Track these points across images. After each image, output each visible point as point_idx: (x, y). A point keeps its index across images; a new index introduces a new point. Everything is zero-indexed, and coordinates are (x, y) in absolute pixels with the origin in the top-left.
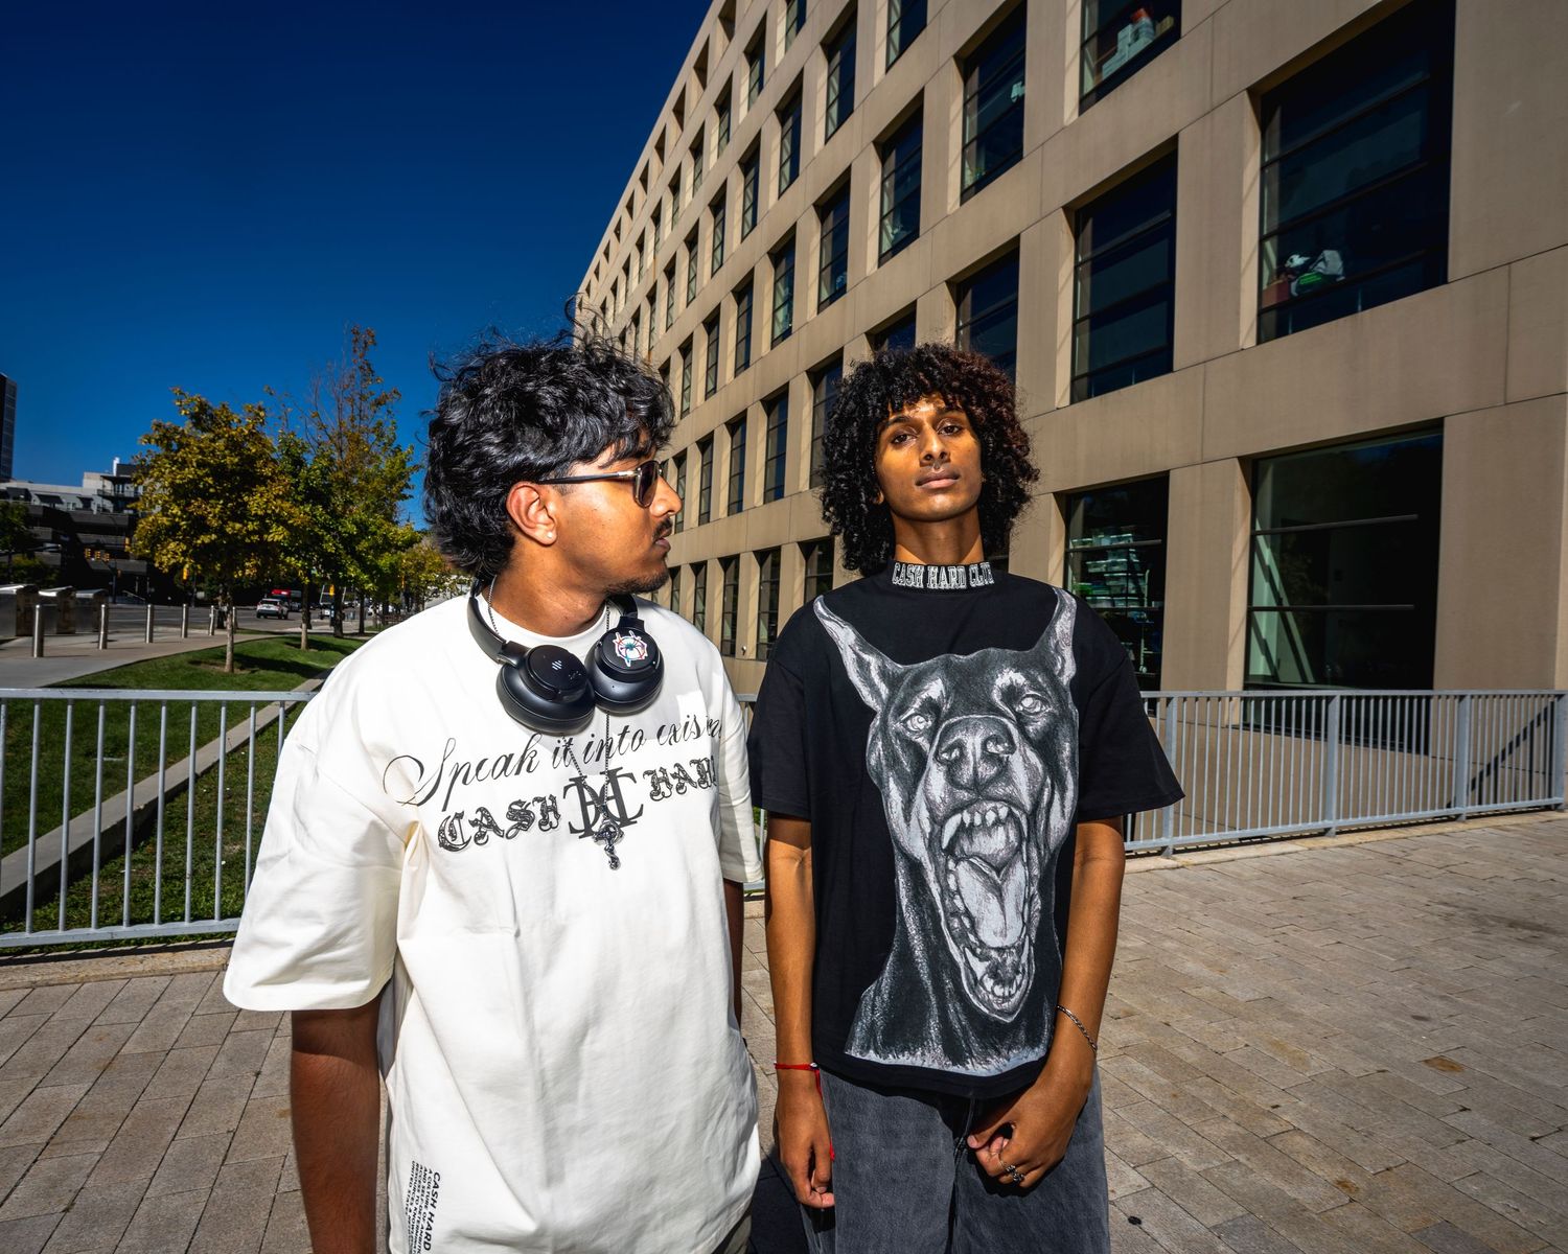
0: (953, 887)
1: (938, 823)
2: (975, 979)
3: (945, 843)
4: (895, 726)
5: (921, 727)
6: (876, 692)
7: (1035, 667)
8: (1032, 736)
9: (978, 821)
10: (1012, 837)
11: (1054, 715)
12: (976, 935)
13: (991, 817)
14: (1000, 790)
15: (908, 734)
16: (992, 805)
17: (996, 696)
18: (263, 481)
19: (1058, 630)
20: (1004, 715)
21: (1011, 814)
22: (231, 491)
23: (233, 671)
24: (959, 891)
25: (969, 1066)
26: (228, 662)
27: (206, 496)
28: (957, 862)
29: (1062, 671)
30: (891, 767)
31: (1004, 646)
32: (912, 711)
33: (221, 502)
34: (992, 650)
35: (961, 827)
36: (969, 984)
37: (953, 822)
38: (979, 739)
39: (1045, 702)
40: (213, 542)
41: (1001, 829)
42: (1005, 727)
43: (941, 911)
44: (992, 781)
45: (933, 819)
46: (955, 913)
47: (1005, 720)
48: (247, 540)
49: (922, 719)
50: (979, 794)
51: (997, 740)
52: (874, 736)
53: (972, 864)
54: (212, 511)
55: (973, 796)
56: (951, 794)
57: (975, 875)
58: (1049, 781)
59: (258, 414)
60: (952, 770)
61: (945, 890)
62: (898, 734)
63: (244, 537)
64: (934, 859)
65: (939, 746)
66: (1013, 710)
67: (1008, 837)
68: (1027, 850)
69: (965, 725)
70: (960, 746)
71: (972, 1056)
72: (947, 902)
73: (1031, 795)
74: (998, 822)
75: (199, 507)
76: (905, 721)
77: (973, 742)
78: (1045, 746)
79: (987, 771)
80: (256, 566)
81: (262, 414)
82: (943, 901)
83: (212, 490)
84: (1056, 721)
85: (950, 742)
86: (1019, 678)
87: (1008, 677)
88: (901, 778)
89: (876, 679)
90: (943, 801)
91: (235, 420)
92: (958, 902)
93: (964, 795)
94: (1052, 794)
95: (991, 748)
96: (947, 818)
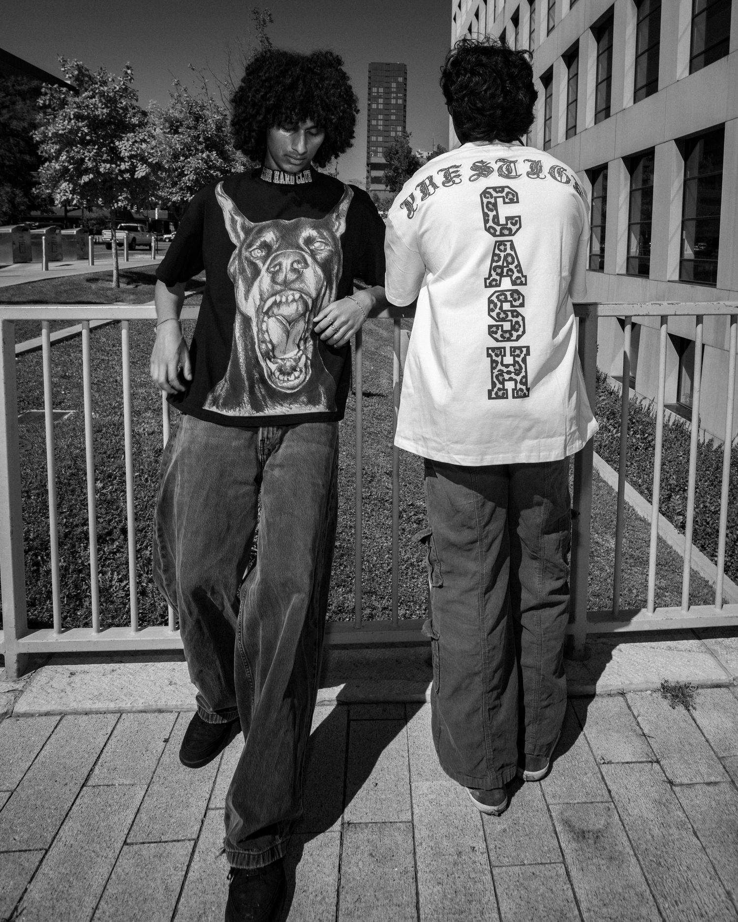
0: (264, 328)
1: (263, 300)
2: (271, 372)
3: (265, 310)
4: (245, 254)
5: (259, 255)
6: (238, 236)
7: (323, 228)
8: (319, 260)
9: (284, 300)
10: (300, 309)
11: (332, 251)
12: (273, 353)
13: (291, 298)
14: (297, 285)
15: (252, 258)
16: (292, 292)
17: (301, 242)
18: (132, 128)
19: (340, 208)
20: (303, 250)
21: (301, 297)
22: (104, 137)
23: (118, 286)
24: (267, 331)
25: (266, 411)
26: (114, 278)
27: (84, 143)
28: (269, 317)
29: (337, 230)
30: (241, 273)
31: (309, 217)
32: (255, 247)
33: (96, 147)
34: (303, 218)
35: (275, 303)
36: (268, 375)
37: (271, 300)
38: (290, 261)
39: (326, 244)
40: (90, 180)
41: (295, 304)
42: (303, 257)
43: (256, 340)
44: (293, 281)
45: (261, 299)
46: (264, 342)
47: (304, 253)
48: (120, 178)
49: (259, 251)
50: (286, 287)
51: (298, 262)
52: (234, 259)
53: (277, 319)
54: (88, 154)
55: (283, 288)
56: (272, 287)
57: (278, 324)
58: (325, 283)
59: (126, 73)
60: (274, 276)
61: (260, 330)
62: (246, 258)
63: (117, 175)
64: (258, 316)
65: (270, 264)
66: (309, 248)
67: (298, 308)
68: (309, 316)
69: (284, 254)
70: (280, 264)
71: (267, 407)
72: (260, 336)
73: (316, 290)
74: (294, 300)
75: (78, 152)
76: (251, 252)
77: (286, 263)
78: (325, 266)
79: (292, 276)
80: (126, 198)
81: (129, 72)
82: (258, 335)
83: (88, 138)
84: (332, 254)
85: (276, 262)
86: (314, 233)
87: (308, 232)
88: (245, 279)
89: (239, 230)
90: (268, 290)
91: (110, 80)
92: (266, 336)
93: (278, 288)
94: (326, 290)
95: (295, 265)
96: (268, 299)
